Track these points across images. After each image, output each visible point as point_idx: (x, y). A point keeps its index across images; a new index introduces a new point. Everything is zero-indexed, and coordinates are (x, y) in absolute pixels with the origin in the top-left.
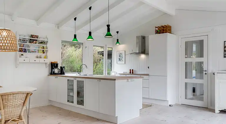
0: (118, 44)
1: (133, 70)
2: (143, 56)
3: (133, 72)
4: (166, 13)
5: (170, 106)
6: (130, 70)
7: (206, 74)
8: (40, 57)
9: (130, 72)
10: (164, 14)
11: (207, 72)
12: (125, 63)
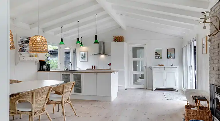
0: (82, 46)
1: (94, 66)
2: (103, 56)
3: (94, 68)
4: (121, 27)
5: (126, 89)
6: (93, 66)
7: (145, 68)
8: (33, 56)
9: (93, 68)
10: (120, 28)
11: (146, 67)
12: (87, 61)
